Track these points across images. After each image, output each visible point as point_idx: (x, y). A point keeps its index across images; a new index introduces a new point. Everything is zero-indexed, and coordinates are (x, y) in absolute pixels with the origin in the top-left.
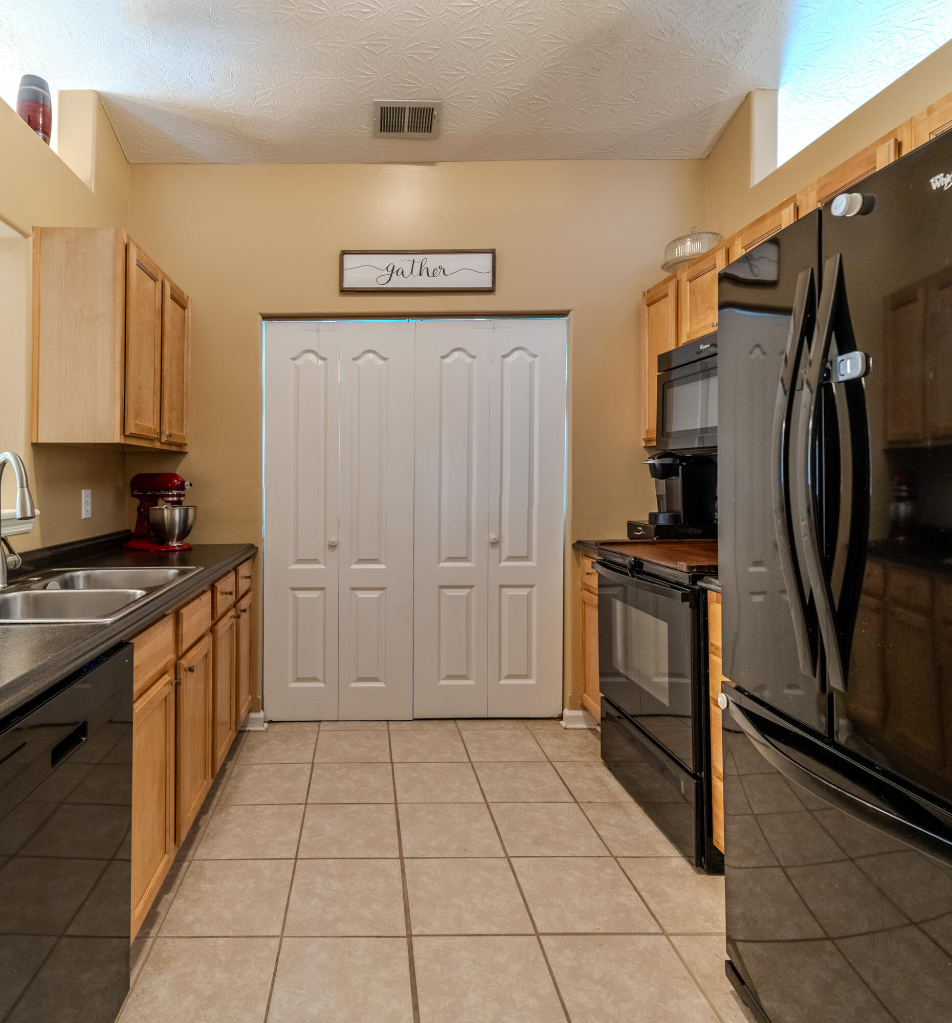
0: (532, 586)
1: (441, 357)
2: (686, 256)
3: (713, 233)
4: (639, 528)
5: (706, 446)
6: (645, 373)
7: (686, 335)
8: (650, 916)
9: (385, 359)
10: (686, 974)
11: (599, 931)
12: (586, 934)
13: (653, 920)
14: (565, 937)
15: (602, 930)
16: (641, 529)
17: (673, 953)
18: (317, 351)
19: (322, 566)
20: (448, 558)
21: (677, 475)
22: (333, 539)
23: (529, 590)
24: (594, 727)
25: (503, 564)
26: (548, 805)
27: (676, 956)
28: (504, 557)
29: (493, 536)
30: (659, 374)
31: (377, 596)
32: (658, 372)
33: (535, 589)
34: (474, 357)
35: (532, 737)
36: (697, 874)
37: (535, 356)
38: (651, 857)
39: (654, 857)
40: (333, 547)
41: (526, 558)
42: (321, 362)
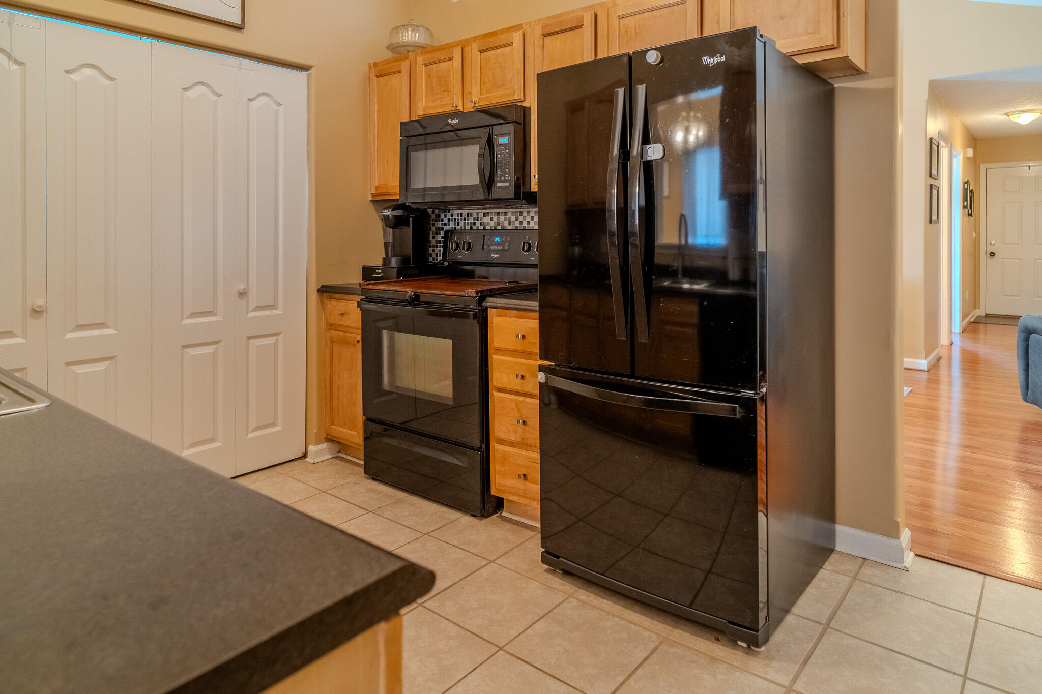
0: (278, 334)
1: (183, 89)
2: (408, 42)
3: (427, 29)
4: (377, 271)
5: (426, 201)
6: (374, 136)
7: (422, 109)
8: (476, 557)
9: (112, 79)
10: (518, 575)
11: (455, 581)
12: (449, 587)
13: (479, 558)
14: (439, 596)
15: (457, 579)
16: (380, 271)
17: (504, 569)
18: (8, 50)
19: (19, 340)
20: (192, 313)
21: (408, 225)
22: (41, 302)
23: (275, 338)
24: (336, 455)
25: (250, 315)
26: (352, 521)
27: (506, 570)
28: (251, 308)
29: (242, 287)
30: (401, 138)
31: (104, 368)
32: (401, 136)
33: (281, 337)
34: (219, 95)
35: (291, 479)
36: (481, 521)
37: (280, 105)
38: (448, 524)
39: (450, 523)
40: (37, 312)
41: (272, 307)
42: (15, 67)
